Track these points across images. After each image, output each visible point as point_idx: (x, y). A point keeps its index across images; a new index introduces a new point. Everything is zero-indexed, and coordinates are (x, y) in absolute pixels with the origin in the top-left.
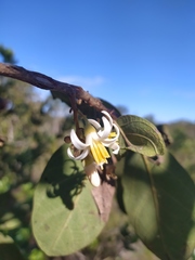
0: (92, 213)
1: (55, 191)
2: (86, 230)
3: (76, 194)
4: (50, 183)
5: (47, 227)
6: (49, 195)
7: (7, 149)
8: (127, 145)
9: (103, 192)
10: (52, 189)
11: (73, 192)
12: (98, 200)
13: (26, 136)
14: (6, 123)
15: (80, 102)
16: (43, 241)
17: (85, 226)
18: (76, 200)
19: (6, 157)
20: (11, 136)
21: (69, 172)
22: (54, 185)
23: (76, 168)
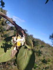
0: (10, 55)
2: (6, 58)
8: (25, 44)
11: (7, 49)
18: (7, 51)
23: (11, 43)
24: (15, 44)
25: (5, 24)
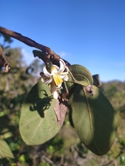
0: (54, 120)
1: (34, 106)
2: (50, 130)
3: (46, 109)
4: (31, 103)
5: (28, 127)
6: (31, 109)
7: (5, 95)
8: (73, 80)
9: (60, 109)
10: (33, 106)
11: (44, 108)
12: (58, 113)
13: (17, 88)
14: (4, 79)
15: (49, 57)
16: (25, 136)
17: (50, 127)
18: (45, 112)
19: (4, 99)
20: (7, 88)
21: (42, 97)
22: (34, 104)
23: (46, 95)
24: (51, 83)
25: (27, 76)
